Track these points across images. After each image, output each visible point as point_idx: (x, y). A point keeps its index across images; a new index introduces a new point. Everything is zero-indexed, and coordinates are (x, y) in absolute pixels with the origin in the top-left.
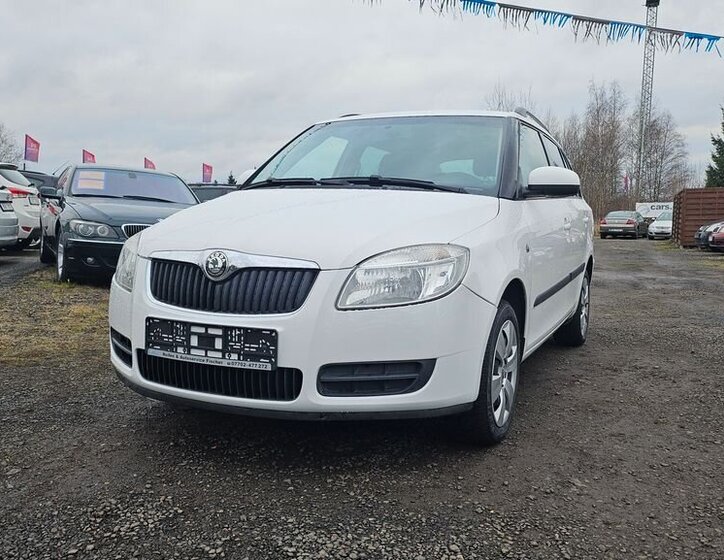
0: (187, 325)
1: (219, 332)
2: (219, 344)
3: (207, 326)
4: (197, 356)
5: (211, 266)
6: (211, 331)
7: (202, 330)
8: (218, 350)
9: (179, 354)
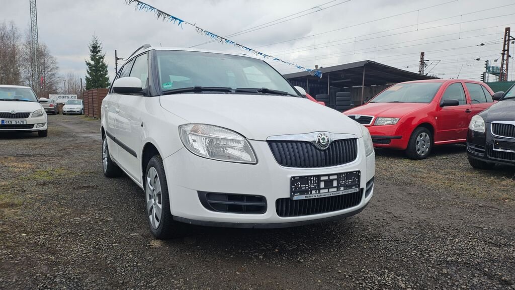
0: (318, 177)
1: (335, 177)
2: (335, 183)
3: (329, 175)
4: (324, 193)
5: (321, 141)
6: (331, 177)
7: (326, 178)
8: (335, 187)
9: (314, 195)
